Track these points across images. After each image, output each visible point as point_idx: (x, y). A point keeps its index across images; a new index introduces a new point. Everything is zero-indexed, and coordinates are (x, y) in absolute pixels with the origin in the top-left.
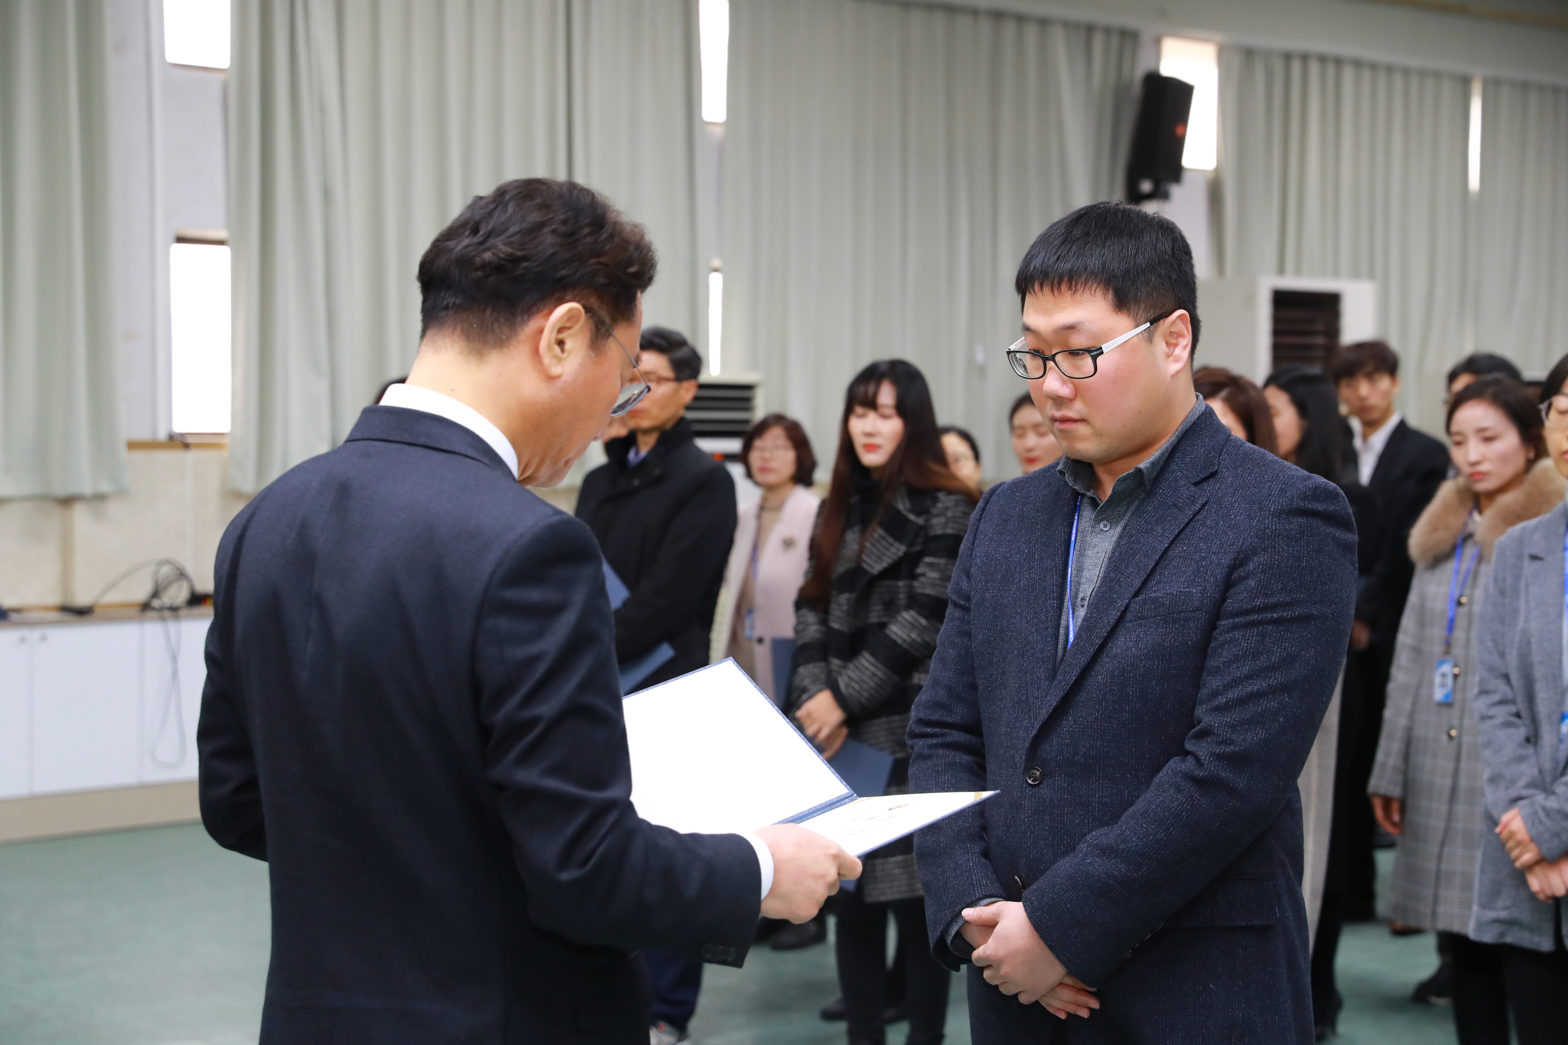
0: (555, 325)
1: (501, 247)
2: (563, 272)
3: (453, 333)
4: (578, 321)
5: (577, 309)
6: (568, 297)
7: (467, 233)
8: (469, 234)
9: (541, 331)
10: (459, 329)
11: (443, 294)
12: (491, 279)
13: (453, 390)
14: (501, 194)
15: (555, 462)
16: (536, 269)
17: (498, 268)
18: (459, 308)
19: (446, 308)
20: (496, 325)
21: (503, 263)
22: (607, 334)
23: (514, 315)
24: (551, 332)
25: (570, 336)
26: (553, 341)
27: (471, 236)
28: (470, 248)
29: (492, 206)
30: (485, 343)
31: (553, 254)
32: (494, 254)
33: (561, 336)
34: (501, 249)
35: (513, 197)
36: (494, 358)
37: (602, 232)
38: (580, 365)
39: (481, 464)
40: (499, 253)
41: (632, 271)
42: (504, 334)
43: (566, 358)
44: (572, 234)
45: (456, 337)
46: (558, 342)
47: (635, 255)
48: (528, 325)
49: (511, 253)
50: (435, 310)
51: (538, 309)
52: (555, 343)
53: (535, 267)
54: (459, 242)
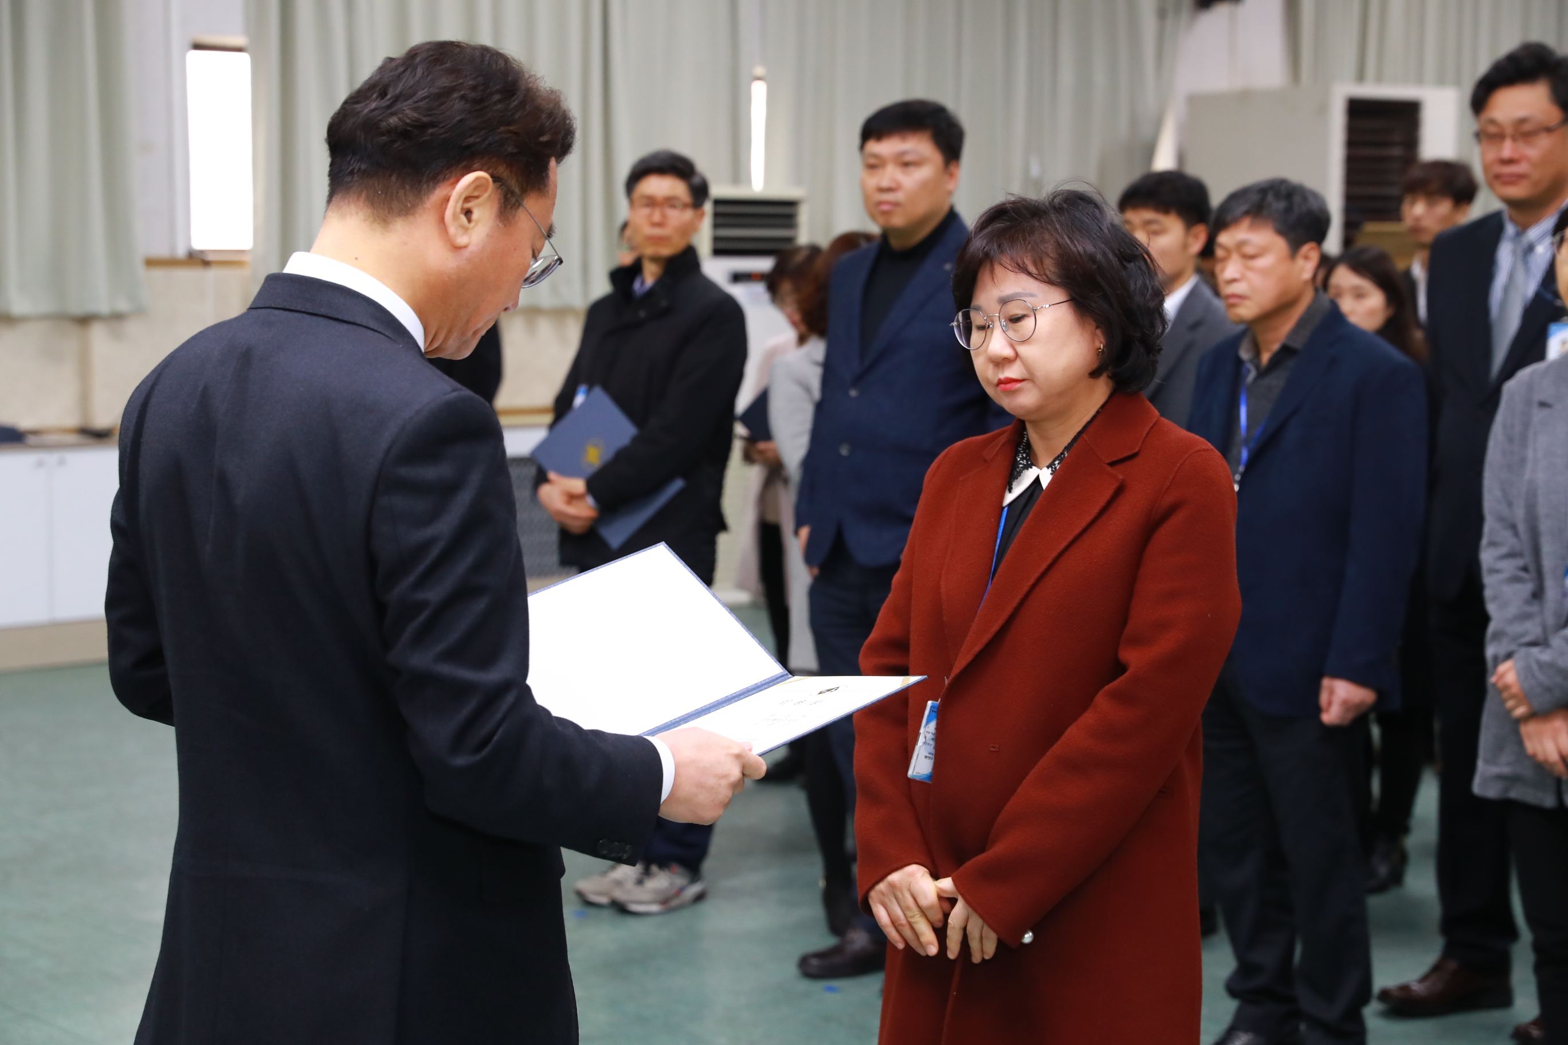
0: (461, 194)
1: (408, 111)
2: (471, 140)
3: (358, 200)
4: (486, 191)
5: (486, 179)
6: (476, 166)
7: (375, 96)
8: (377, 98)
9: (447, 200)
10: (364, 195)
11: (349, 159)
12: (395, 146)
13: (356, 259)
14: (411, 57)
15: (463, 333)
16: (443, 136)
17: (404, 133)
18: (365, 174)
19: (352, 173)
20: (401, 192)
21: (410, 129)
22: (517, 204)
23: (420, 182)
24: (457, 202)
25: (478, 205)
26: (458, 210)
27: (378, 100)
28: (376, 113)
29: (401, 69)
30: (390, 210)
31: (461, 121)
32: (400, 119)
33: (468, 205)
34: (408, 114)
35: (424, 60)
36: (400, 226)
37: (513, 99)
38: (488, 235)
39: (383, 336)
40: (405, 118)
41: (544, 139)
42: (410, 201)
43: (473, 227)
44: (482, 100)
45: (361, 203)
46: (464, 212)
47: (547, 124)
48: (434, 193)
49: (418, 119)
50: (341, 175)
51: (444, 177)
52: (461, 212)
53: (441, 134)
54: (367, 105)
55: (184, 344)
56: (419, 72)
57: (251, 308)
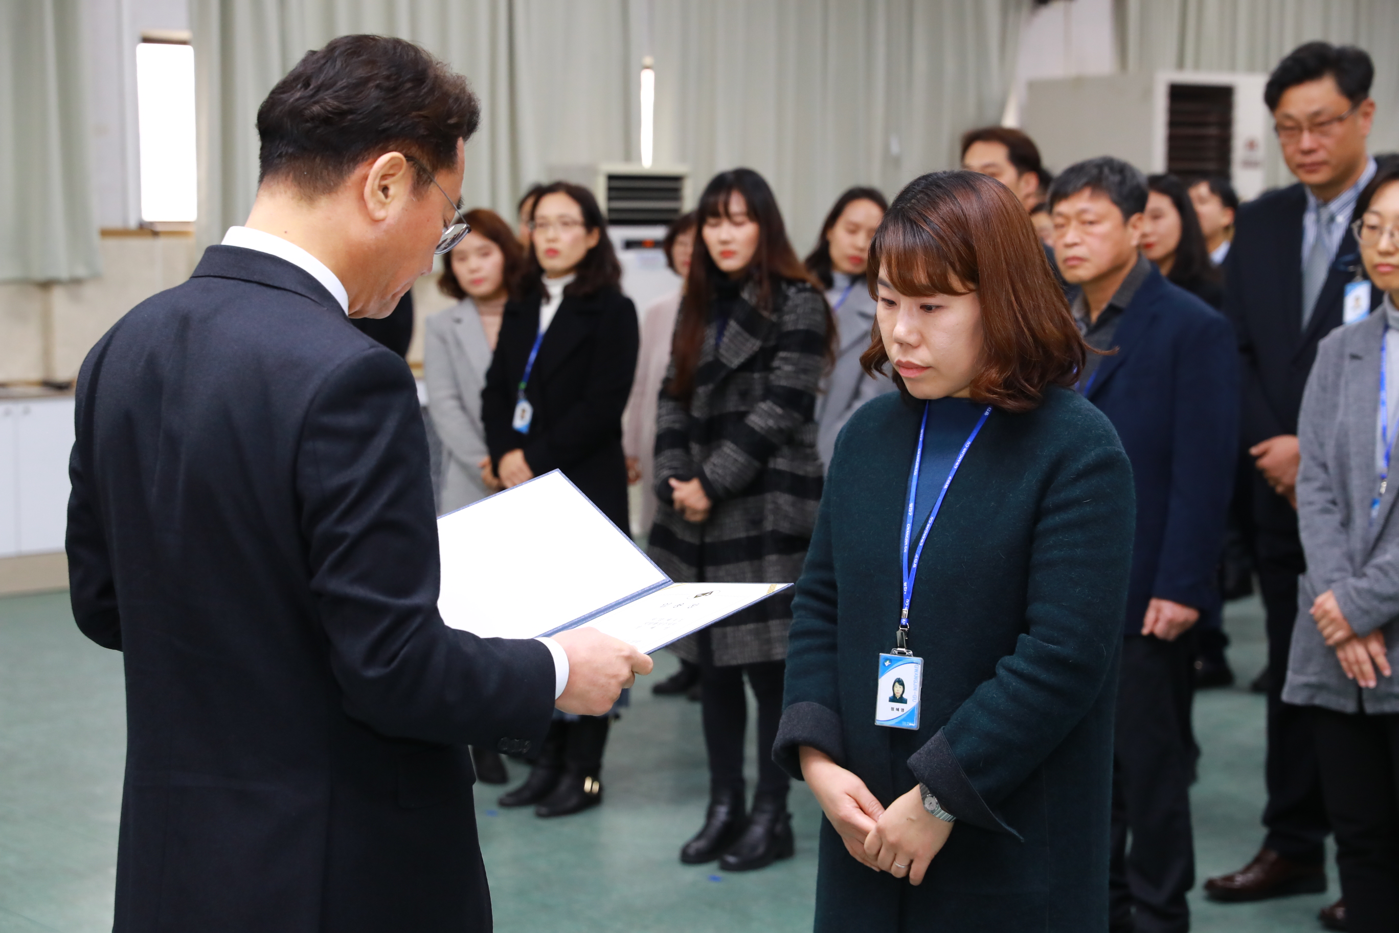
0: (377, 174)
1: (328, 100)
2: (385, 125)
3: (286, 180)
4: (400, 169)
5: (399, 158)
6: (391, 147)
7: (299, 86)
8: (301, 88)
9: (365, 178)
10: (291, 175)
11: (278, 143)
12: (318, 131)
13: (286, 232)
14: (332, 48)
15: (383, 297)
16: (361, 122)
17: (325, 120)
18: (292, 157)
19: (280, 156)
20: (325, 173)
21: (331, 116)
22: (429, 180)
23: (341, 163)
24: (375, 180)
25: (394, 183)
26: (376, 187)
27: (303, 89)
28: (301, 101)
29: (322, 62)
30: (315, 188)
31: (377, 108)
32: (322, 107)
33: (384, 183)
34: (329, 103)
35: (341, 54)
36: (324, 203)
37: (423, 86)
38: (403, 209)
39: (309, 301)
40: (327, 107)
41: (452, 121)
42: (333, 181)
43: (390, 203)
44: (394, 89)
45: (289, 182)
46: (382, 188)
47: (455, 107)
48: (354, 172)
49: (339, 107)
50: (270, 158)
51: (363, 158)
52: (379, 189)
53: (360, 120)
54: (292, 94)
55: (133, 309)
56: (338, 64)
57: (193, 277)
